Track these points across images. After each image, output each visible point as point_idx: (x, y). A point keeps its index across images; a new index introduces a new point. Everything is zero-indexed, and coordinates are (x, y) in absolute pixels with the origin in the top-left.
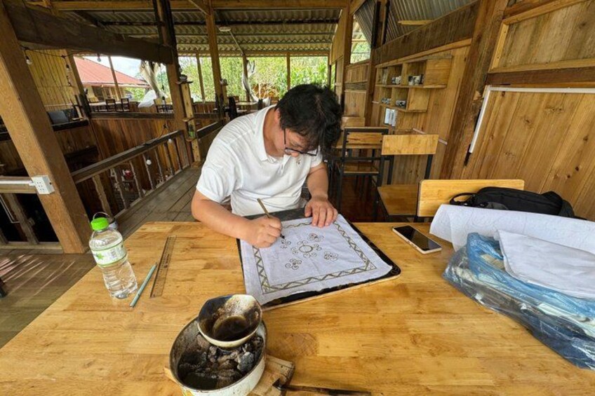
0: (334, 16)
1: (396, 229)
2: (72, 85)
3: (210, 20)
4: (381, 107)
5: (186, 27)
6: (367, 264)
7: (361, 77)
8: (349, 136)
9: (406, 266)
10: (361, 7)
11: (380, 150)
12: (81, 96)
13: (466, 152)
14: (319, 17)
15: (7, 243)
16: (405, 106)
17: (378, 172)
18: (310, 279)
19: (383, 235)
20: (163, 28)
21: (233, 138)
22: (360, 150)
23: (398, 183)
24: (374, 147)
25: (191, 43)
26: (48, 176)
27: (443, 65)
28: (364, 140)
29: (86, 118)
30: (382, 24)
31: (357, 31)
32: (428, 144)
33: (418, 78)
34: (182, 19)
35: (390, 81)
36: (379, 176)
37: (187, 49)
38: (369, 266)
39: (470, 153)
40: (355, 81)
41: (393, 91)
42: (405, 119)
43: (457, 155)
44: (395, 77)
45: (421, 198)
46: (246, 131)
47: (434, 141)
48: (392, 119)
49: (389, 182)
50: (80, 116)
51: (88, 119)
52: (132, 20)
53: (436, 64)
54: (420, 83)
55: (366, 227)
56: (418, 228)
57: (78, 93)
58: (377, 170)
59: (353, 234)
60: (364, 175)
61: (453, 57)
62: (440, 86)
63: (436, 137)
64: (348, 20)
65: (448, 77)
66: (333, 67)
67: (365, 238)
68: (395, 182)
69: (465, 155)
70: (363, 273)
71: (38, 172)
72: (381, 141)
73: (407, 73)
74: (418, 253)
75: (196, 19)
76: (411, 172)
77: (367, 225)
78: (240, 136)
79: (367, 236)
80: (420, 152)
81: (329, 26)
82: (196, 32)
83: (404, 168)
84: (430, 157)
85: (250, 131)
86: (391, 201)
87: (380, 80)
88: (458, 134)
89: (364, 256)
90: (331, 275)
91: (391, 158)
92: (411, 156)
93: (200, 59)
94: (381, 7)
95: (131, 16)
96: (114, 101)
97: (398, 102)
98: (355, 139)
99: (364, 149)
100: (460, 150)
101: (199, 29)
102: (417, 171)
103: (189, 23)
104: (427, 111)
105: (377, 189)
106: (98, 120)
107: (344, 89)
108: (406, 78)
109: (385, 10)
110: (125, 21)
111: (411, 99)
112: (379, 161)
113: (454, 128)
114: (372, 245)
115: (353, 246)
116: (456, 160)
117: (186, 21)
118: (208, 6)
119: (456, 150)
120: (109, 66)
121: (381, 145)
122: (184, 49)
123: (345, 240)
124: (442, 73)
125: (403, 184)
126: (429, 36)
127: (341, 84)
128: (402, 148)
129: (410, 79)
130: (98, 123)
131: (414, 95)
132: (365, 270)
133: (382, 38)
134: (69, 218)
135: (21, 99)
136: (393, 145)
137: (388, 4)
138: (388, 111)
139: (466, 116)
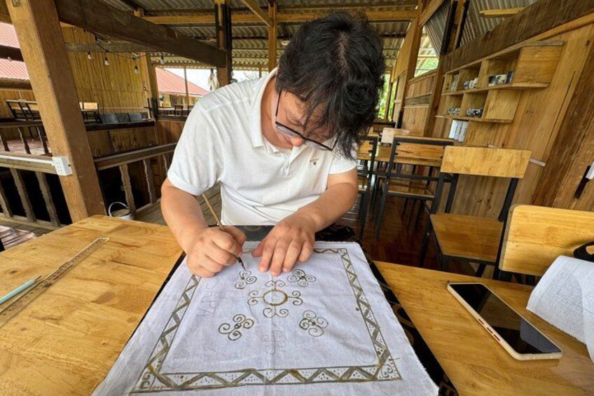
0: (401, 30)
1: (454, 287)
2: (147, 89)
3: (273, 33)
4: (446, 120)
5: (252, 41)
6: (382, 361)
7: (426, 90)
8: (398, 148)
9: (474, 386)
10: (433, 17)
11: (439, 168)
12: (152, 99)
13: (581, 177)
14: (385, 31)
15: (35, 221)
16: (480, 115)
17: (433, 197)
18: (248, 372)
19: (427, 294)
20: (221, 32)
21: (217, 103)
22: (415, 166)
23: (459, 213)
24: (432, 164)
25: (255, 57)
26: (67, 158)
27: (548, 54)
28: (419, 154)
29: (153, 119)
30: (456, 28)
31: (426, 47)
32: (514, 163)
33: (503, 77)
34: (249, 34)
35: (461, 86)
36: (435, 203)
37: (251, 63)
38: (385, 369)
39: (588, 180)
40: (417, 95)
41: (465, 97)
42: (477, 133)
43: (564, 181)
44: (469, 80)
45: (510, 237)
46: (240, 99)
47: (522, 159)
48: (460, 133)
49: (448, 210)
50: (149, 118)
51: (155, 121)
52: (206, 35)
53: (535, 53)
54: (508, 81)
55: (397, 274)
56: (500, 292)
57: (150, 96)
58: (433, 194)
59: (370, 284)
60: (415, 199)
61: (565, 44)
62: (538, 85)
63: (527, 155)
64: (416, 33)
65: (552, 72)
66: (395, 84)
67: (391, 296)
68: (455, 211)
69: (578, 182)
70: (368, 385)
71: (60, 153)
72: (442, 157)
73: (488, 72)
74: (502, 354)
75: (261, 33)
76: (481, 201)
77: (400, 270)
78: (228, 103)
79: (395, 292)
80: (499, 172)
81: (395, 41)
82: (261, 46)
83: (470, 196)
84: (514, 182)
85: (245, 99)
86: (449, 236)
87: (447, 89)
88: (567, 150)
89: (379, 338)
90: (294, 372)
91: (454, 178)
92: (483, 177)
93: (262, 72)
94: (458, 8)
95: (205, 32)
96: (182, 107)
97: (471, 111)
98: (407, 152)
99: (420, 166)
100: (572, 172)
101: (264, 44)
102: (489, 201)
103: (255, 38)
104: (513, 122)
105: (429, 217)
106: (163, 122)
107: (403, 105)
108: (485, 78)
109: (462, 11)
110: (200, 36)
111: (491, 104)
112: (436, 182)
113: (561, 140)
114: (402, 315)
115: (364, 309)
116: (562, 188)
117: (252, 35)
118: (272, 19)
119: (563, 173)
120: (184, 78)
121: (441, 162)
122: (249, 63)
123: (353, 292)
124: (543, 66)
125: (467, 214)
126: (524, 24)
127: (400, 101)
128: (472, 165)
129: (491, 79)
130: (163, 124)
131: (496, 99)
132: (373, 378)
133: (455, 44)
134: (83, 204)
135: (51, 76)
136: (458, 160)
137: (467, 5)
138: (455, 123)
139: (586, 122)
